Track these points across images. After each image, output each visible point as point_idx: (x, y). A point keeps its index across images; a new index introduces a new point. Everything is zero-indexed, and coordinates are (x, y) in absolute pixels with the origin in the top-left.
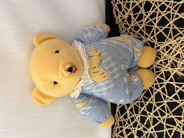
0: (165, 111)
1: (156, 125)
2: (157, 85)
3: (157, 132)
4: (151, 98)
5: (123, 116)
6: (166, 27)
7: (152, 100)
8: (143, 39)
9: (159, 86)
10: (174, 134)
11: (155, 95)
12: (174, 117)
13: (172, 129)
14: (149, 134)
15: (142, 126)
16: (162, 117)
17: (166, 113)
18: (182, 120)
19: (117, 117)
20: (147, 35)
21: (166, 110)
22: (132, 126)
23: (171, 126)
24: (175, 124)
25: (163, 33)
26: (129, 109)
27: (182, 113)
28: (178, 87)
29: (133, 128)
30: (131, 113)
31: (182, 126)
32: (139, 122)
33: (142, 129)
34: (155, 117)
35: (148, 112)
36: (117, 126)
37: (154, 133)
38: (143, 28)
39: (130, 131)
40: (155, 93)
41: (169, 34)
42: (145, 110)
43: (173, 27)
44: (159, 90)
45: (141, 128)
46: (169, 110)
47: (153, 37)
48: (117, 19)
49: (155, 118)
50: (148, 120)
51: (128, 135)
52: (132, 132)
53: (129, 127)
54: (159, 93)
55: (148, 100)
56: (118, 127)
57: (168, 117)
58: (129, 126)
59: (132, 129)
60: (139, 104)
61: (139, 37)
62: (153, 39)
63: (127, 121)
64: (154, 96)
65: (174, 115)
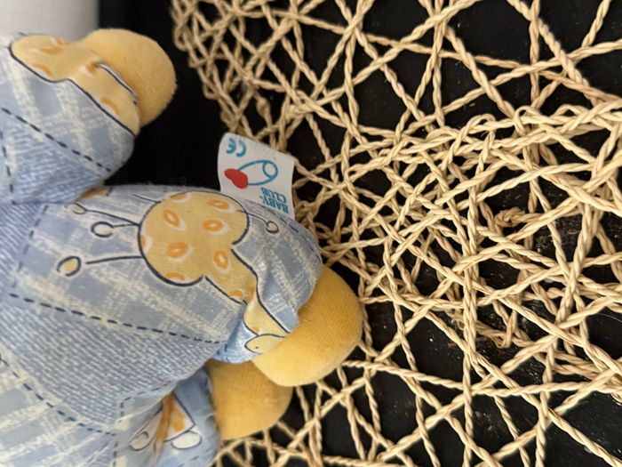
4: (301, 434)
6: (408, 43)
7: (306, 440)
8: (287, 100)
9: (343, 379)
11: (323, 421)
20: (311, 76)
25: (391, 77)
28: (432, 401)
38: (290, 35)
41: (421, 90)
43: (447, 45)
44: (343, 398)
47: (338, 92)
54: (339, 409)
55: (290, 440)
61: (268, 85)
62: (337, 108)
64: (316, 422)
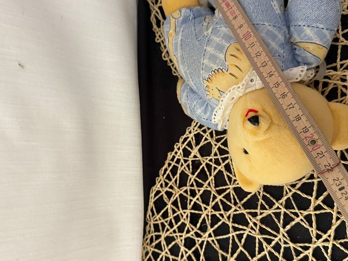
0: (231, 203)
1: (216, 226)
2: (218, 158)
3: (219, 238)
4: (207, 182)
5: (161, 214)
7: (209, 184)
9: (221, 161)
10: (246, 240)
11: (215, 177)
12: (244, 212)
13: (242, 232)
14: (205, 243)
15: (193, 229)
16: (226, 212)
17: (233, 206)
18: (257, 217)
19: (149, 216)
21: (233, 201)
22: (177, 231)
23: (241, 227)
24: (247, 224)
26: (171, 202)
27: (258, 205)
29: (178, 234)
30: (174, 208)
31: (258, 227)
32: (187, 222)
33: (194, 235)
34: (214, 213)
35: (203, 206)
36: (151, 232)
37: (213, 241)
39: (173, 239)
40: (214, 173)
42: (198, 202)
44: (222, 167)
45: (192, 233)
46: (238, 201)
48: (158, 33)
49: (215, 215)
50: (204, 219)
51: (170, 246)
52: (176, 241)
53: (171, 233)
54: (220, 172)
55: (203, 185)
56: (152, 234)
57: (235, 213)
58: (171, 230)
59: (177, 236)
60: (189, 193)
63: (168, 222)
64: (212, 177)
65: (245, 209)
